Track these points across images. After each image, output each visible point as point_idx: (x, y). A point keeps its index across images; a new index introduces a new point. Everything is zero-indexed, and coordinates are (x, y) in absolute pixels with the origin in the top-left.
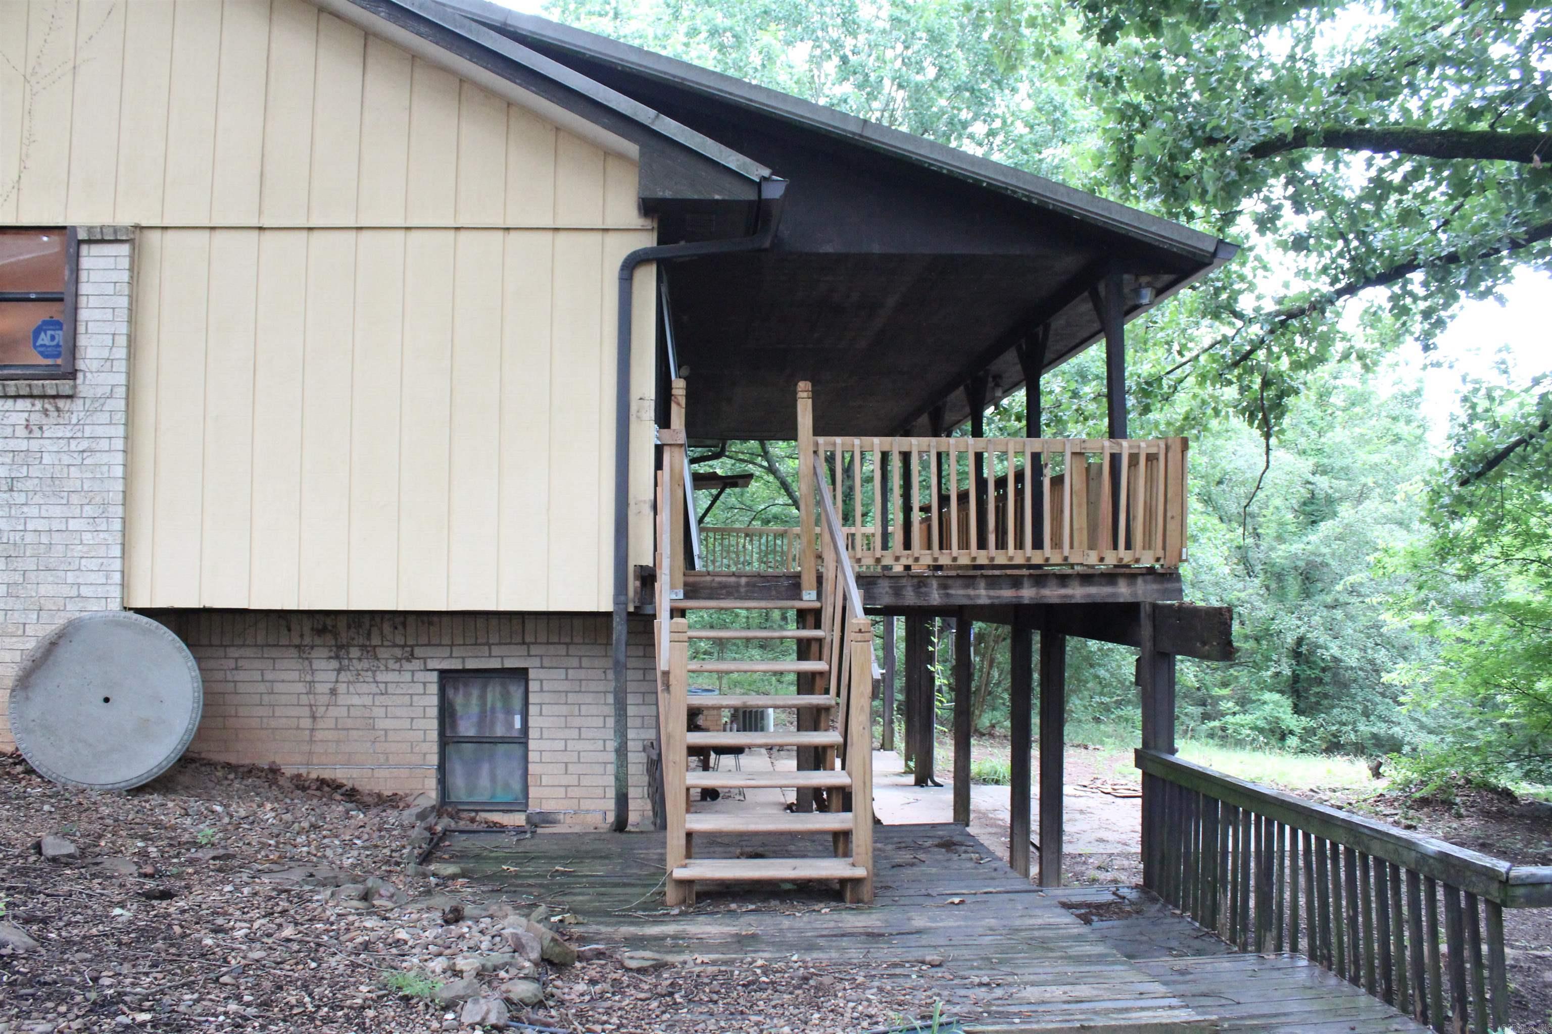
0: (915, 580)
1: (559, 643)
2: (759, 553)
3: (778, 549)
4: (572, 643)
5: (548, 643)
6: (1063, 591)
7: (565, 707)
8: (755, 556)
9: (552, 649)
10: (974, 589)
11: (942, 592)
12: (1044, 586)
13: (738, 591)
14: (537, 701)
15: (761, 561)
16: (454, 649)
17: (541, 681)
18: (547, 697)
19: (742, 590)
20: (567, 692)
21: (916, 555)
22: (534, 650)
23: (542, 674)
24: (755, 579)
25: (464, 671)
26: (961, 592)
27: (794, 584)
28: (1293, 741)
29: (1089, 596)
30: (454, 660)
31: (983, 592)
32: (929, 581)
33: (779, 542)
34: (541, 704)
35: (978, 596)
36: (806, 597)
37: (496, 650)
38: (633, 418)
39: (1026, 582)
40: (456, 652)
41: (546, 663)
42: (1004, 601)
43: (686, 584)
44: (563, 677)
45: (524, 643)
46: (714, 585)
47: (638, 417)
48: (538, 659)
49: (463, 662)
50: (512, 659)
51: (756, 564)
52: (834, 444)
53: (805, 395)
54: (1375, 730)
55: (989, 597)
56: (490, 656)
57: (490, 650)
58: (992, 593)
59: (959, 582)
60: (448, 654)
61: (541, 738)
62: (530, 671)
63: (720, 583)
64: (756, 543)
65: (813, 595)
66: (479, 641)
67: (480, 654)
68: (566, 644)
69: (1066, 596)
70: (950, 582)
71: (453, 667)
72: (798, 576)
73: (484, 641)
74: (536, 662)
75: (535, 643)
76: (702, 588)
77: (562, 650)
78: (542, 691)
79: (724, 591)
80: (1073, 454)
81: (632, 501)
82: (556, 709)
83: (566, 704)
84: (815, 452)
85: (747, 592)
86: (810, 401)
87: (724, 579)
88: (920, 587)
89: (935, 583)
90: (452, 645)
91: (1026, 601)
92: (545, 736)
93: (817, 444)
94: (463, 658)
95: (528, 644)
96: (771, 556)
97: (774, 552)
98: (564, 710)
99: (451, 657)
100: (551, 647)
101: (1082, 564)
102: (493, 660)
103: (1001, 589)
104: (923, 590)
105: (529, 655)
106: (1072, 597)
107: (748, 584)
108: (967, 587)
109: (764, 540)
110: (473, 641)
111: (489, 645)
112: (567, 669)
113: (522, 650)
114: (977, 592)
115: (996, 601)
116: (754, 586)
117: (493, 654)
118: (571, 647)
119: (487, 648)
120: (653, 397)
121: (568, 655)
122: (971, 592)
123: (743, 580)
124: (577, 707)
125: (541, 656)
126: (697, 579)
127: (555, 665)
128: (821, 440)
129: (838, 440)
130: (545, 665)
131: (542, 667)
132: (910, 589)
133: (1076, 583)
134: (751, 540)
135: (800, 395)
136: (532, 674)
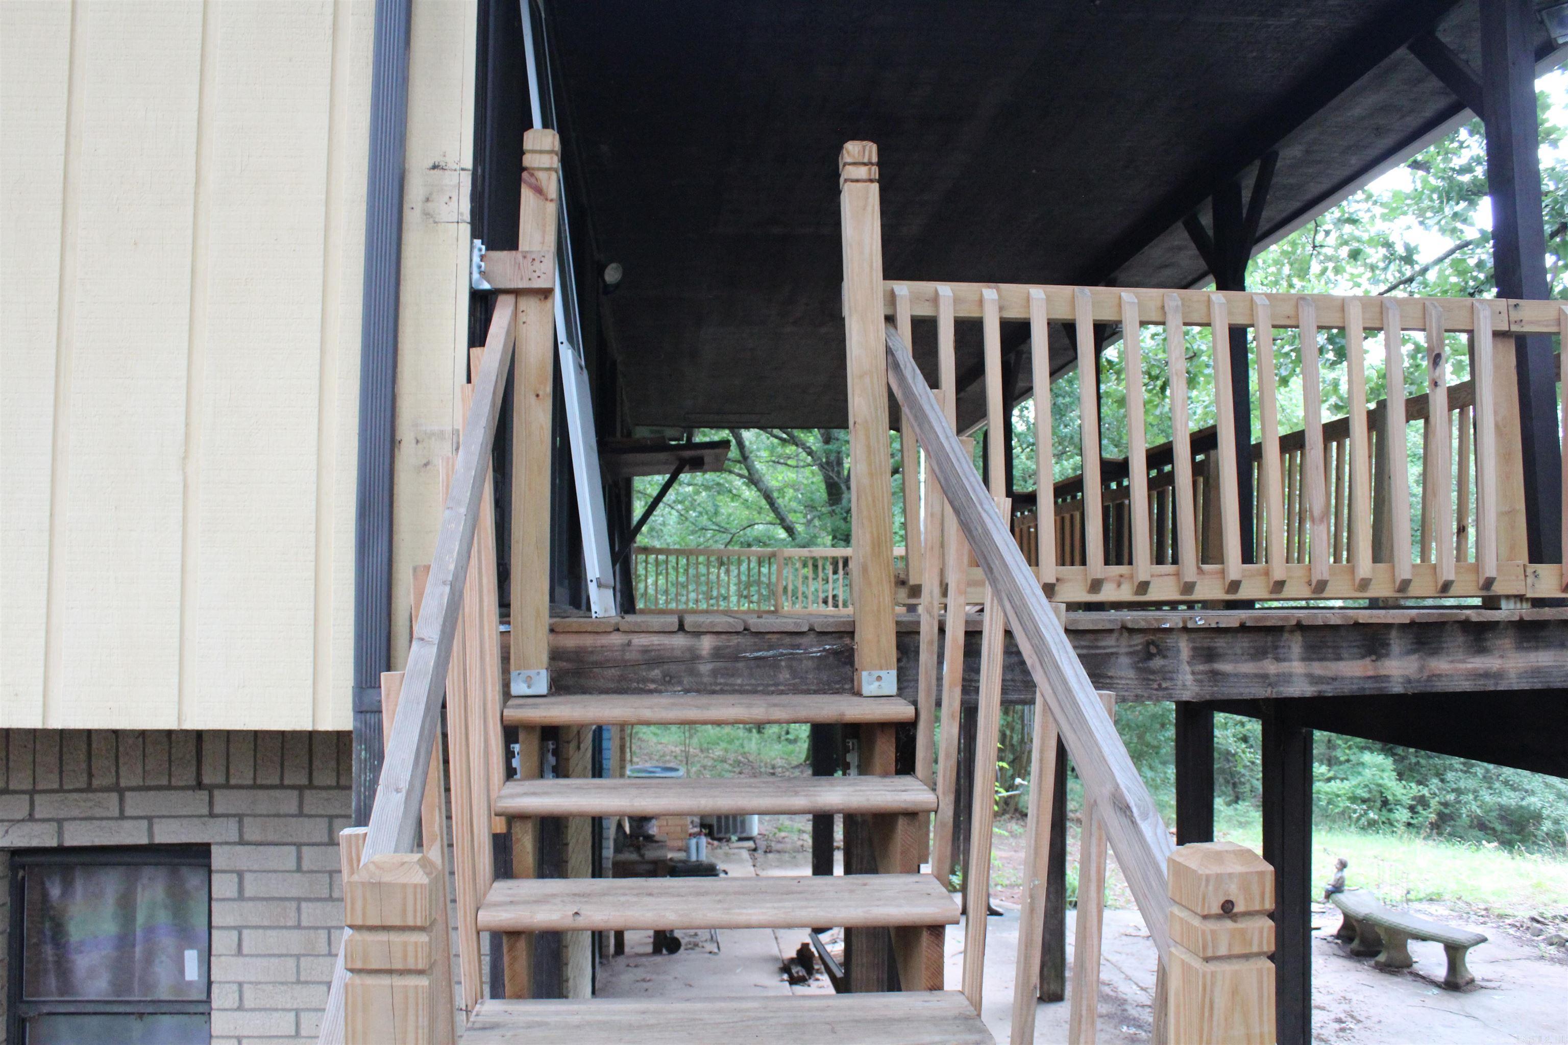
0: (1138, 640)
1: (282, 786)
2: (740, 582)
3: (764, 579)
4: (311, 786)
5: (255, 786)
6: (1479, 663)
7: (295, 935)
8: (733, 588)
9: (264, 801)
10: (1278, 659)
11: (1201, 668)
12: (1435, 652)
13: (692, 672)
14: (230, 921)
15: (740, 596)
16: (37, 798)
17: (240, 874)
18: (252, 913)
19: (705, 668)
20: (299, 900)
21: (1143, 577)
22: (224, 802)
23: (243, 857)
24: (735, 640)
25: (61, 850)
26: (1248, 668)
27: (835, 653)
28: (1402, 815)
29: (1536, 672)
30: (37, 828)
31: (1297, 667)
32: (1170, 641)
33: (764, 570)
34: (239, 929)
35: (1286, 678)
36: (869, 686)
37: (135, 803)
38: (413, 217)
39: (1396, 644)
40: (45, 806)
41: (252, 832)
42: (1347, 689)
43: (556, 655)
44: (292, 864)
45: (199, 786)
46: (631, 656)
47: (427, 214)
48: (233, 824)
49: (60, 833)
50: (174, 824)
51: (734, 599)
52: (935, 300)
53: (862, 172)
54: (1504, 801)
55: (1313, 679)
56: (122, 817)
57: (122, 801)
58: (1318, 669)
59: (1243, 643)
60: (24, 813)
61: (240, 1008)
62: (214, 849)
63: (645, 651)
64: (734, 571)
65: (889, 682)
66: (96, 783)
67: (98, 812)
68: (300, 788)
69: (1486, 675)
70: (1220, 643)
71: (35, 843)
72: (847, 632)
73: (109, 780)
74: (228, 830)
75: (227, 786)
76: (601, 665)
77: (288, 802)
78: (241, 896)
79: (656, 673)
80: (1497, 334)
81: (405, 433)
82: (273, 940)
83: (299, 927)
84: (890, 319)
85: (715, 673)
86: (875, 187)
87: (656, 640)
88: (1150, 656)
89: (1184, 647)
90: (32, 793)
91: (1397, 688)
92: (247, 1004)
93: (892, 299)
94: (60, 822)
95: (211, 789)
96: (753, 589)
97: (758, 583)
98: (294, 941)
99: (31, 818)
100: (261, 794)
101: (1521, 598)
102: (127, 824)
103: (1339, 658)
104: (1157, 663)
105: (212, 815)
106: (1499, 675)
107: (717, 654)
108: (1259, 654)
109: (744, 567)
110: (82, 783)
111: (121, 791)
112: (299, 845)
113: (197, 802)
114: (1284, 667)
115: (1329, 690)
116: (736, 658)
117: (129, 812)
118: (307, 793)
119: (114, 796)
120: (468, 161)
121: (301, 814)
122: (1270, 667)
123: (706, 644)
124: (323, 934)
125: (240, 817)
126: (588, 641)
127: (271, 837)
128: (903, 288)
129: (945, 290)
130: (247, 837)
131: (242, 842)
132: (1125, 661)
133: (1506, 642)
134: (728, 572)
135: (848, 172)
136: (219, 858)
